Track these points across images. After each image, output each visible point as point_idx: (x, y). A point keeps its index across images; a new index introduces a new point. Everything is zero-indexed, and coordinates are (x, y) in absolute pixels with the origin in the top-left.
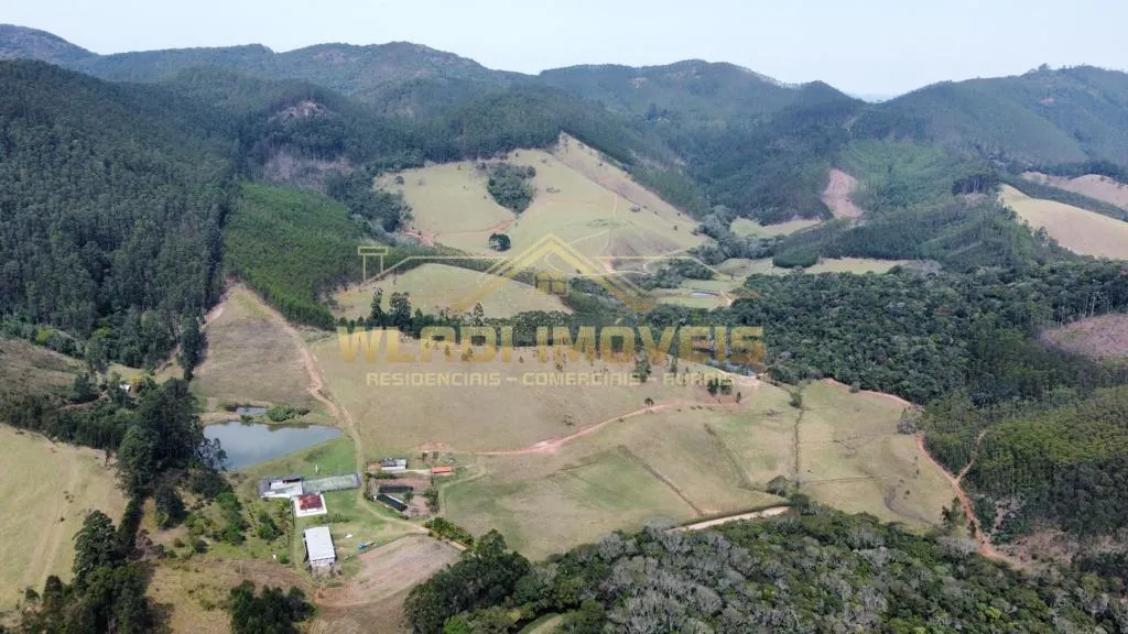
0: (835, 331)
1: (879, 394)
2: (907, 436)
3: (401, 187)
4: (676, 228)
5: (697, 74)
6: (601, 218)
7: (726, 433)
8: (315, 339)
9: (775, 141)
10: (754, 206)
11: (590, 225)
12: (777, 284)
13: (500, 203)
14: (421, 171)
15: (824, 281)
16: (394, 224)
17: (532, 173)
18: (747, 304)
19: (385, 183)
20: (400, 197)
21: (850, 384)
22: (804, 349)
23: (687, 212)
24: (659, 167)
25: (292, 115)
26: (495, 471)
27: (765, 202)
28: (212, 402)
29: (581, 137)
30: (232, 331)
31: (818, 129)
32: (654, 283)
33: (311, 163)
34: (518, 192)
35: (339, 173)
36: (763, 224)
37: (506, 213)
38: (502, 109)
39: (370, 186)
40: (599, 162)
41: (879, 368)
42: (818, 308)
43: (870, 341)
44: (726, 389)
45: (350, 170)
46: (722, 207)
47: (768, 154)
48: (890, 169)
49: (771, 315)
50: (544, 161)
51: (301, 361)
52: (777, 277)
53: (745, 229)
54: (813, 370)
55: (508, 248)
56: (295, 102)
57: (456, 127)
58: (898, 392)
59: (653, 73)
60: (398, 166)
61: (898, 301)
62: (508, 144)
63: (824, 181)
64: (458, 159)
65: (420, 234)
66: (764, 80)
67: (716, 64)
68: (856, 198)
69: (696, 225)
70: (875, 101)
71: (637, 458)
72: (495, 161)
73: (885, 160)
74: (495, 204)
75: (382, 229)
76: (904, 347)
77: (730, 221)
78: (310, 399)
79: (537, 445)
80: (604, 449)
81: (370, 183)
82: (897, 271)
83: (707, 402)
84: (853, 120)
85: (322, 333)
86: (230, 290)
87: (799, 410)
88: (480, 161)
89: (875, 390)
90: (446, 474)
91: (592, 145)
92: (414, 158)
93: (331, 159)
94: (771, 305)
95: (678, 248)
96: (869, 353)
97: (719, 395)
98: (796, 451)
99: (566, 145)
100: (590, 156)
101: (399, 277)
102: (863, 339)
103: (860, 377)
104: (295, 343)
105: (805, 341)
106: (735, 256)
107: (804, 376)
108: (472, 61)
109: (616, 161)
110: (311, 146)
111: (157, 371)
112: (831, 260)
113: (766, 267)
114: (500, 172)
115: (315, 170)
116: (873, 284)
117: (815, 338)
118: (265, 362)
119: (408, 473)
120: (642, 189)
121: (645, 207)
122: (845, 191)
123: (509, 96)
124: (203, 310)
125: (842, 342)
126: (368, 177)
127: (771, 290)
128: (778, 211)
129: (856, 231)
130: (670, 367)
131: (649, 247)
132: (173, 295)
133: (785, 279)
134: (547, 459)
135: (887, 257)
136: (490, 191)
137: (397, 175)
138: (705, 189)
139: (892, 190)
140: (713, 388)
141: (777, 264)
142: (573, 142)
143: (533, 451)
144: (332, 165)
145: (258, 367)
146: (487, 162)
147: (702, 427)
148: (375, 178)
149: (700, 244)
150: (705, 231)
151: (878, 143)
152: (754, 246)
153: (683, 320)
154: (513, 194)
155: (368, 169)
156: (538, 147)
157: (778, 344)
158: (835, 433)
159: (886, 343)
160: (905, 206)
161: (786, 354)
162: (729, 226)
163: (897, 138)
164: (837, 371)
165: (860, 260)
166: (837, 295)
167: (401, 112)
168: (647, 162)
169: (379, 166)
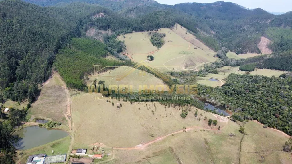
0: (259, 101)
1: (275, 129)
2: (287, 153)
3: (124, 39)
4: (208, 55)
5: (221, 5)
6: (184, 51)
7: (213, 144)
8: (74, 95)
9: (243, 26)
10: (235, 48)
11: (180, 53)
12: (240, 78)
13: (154, 45)
14: (131, 34)
15: (256, 80)
16: (120, 51)
17: (164, 36)
18: (227, 87)
19: (120, 38)
20: (123, 42)
21: (264, 124)
22: (247, 107)
23: (213, 49)
24: (205, 34)
25: (96, 17)
26: (119, 158)
27: (238, 47)
28: (33, 117)
29: (182, 25)
30: (49, 90)
31: (258, 23)
32: (197, 74)
33: (100, 31)
34: (159, 42)
35: (107, 34)
36: (237, 54)
37: (155, 48)
38: (158, 16)
39: (116, 39)
40: (186, 32)
41: (276, 119)
42: (253, 91)
43: (273, 107)
44: (215, 123)
45: (111, 33)
46: (224, 47)
47: (241, 31)
48: (282, 37)
49: (236, 92)
50: (169, 32)
51: (66, 103)
52: (239, 75)
53: (231, 55)
54: (249, 116)
55: (153, 60)
56: (98, 13)
57: (143, 21)
58: (283, 130)
59: (208, 5)
60: (124, 33)
61: (285, 91)
62: (158, 26)
63: (258, 40)
64: (143, 31)
65: (127, 54)
66: (242, 8)
67: (227, 3)
68: (269, 47)
69: (215, 53)
70: (277, 14)
71: (175, 154)
72: (154, 32)
73: (280, 34)
74: (152, 45)
75: (116, 52)
76: (287, 111)
77: (227, 52)
78: (64, 118)
79: (137, 146)
80: (164, 149)
81: (116, 37)
82: (284, 76)
83: (208, 128)
84: (270, 21)
85: (78, 92)
86: (53, 75)
87: (243, 135)
88: (149, 31)
89: (273, 128)
90: (99, 158)
91: (185, 27)
92: (129, 30)
93: (106, 30)
94: (236, 88)
95: (208, 61)
96: (272, 112)
97: (212, 126)
98: (239, 156)
99: (177, 27)
100: (184, 30)
101: (112, 71)
102: (270, 106)
103: (268, 122)
104: (67, 96)
105: (248, 103)
106: (226, 65)
107: (245, 118)
108: (155, 1)
109: (192, 32)
110: (100, 26)
111: (21, 103)
112: (260, 69)
113: (236, 71)
114: (155, 35)
115: (101, 33)
116: (275, 81)
117: (251, 103)
118: (55, 102)
119: (86, 156)
120: (199, 41)
121: (199, 47)
122: (266, 44)
123: (161, 12)
124: (43, 82)
125: (262, 106)
126: (116, 35)
127: (237, 81)
128: (243, 50)
129: (269, 59)
130: (194, 113)
131: (198, 61)
132: (34, 76)
133: (242, 77)
134: (140, 152)
135: (280, 70)
136: (151, 41)
137: (124, 35)
138: (219, 41)
139: (282, 44)
140: (210, 122)
141: (240, 69)
142: (179, 26)
143: (136, 148)
144: (106, 32)
145: (52, 104)
146: (151, 32)
147: (203, 140)
148: (118, 36)
149: (215, 61)
150: (218, 56)
151: (277, 28)
152: (233, 62)
153: (204, 91)
154: (158, 43)
155: (116, 33)
156: (167, 27)
157: (237, 104)
158: (256, 148)
159: (279, 109)
160: (286, 50)
161: (240, 109)
162: (226, 54)
163: (284, 27)
164: (259, 118)
165: (270, 70)
166: (261, 86)
167: (130, 16)
168: (202, 32)
169: (119, 32)
